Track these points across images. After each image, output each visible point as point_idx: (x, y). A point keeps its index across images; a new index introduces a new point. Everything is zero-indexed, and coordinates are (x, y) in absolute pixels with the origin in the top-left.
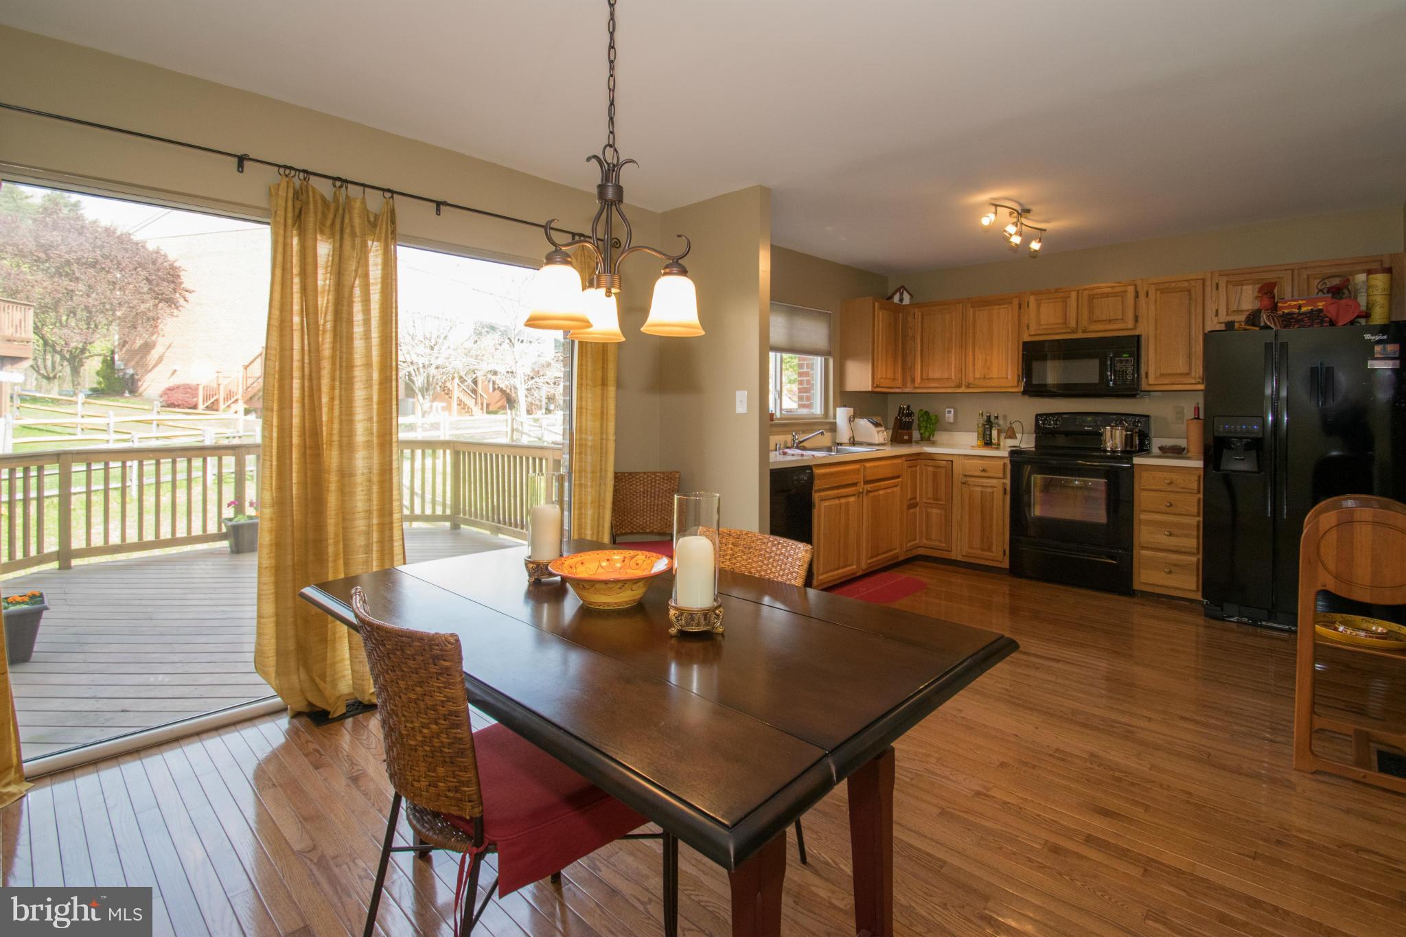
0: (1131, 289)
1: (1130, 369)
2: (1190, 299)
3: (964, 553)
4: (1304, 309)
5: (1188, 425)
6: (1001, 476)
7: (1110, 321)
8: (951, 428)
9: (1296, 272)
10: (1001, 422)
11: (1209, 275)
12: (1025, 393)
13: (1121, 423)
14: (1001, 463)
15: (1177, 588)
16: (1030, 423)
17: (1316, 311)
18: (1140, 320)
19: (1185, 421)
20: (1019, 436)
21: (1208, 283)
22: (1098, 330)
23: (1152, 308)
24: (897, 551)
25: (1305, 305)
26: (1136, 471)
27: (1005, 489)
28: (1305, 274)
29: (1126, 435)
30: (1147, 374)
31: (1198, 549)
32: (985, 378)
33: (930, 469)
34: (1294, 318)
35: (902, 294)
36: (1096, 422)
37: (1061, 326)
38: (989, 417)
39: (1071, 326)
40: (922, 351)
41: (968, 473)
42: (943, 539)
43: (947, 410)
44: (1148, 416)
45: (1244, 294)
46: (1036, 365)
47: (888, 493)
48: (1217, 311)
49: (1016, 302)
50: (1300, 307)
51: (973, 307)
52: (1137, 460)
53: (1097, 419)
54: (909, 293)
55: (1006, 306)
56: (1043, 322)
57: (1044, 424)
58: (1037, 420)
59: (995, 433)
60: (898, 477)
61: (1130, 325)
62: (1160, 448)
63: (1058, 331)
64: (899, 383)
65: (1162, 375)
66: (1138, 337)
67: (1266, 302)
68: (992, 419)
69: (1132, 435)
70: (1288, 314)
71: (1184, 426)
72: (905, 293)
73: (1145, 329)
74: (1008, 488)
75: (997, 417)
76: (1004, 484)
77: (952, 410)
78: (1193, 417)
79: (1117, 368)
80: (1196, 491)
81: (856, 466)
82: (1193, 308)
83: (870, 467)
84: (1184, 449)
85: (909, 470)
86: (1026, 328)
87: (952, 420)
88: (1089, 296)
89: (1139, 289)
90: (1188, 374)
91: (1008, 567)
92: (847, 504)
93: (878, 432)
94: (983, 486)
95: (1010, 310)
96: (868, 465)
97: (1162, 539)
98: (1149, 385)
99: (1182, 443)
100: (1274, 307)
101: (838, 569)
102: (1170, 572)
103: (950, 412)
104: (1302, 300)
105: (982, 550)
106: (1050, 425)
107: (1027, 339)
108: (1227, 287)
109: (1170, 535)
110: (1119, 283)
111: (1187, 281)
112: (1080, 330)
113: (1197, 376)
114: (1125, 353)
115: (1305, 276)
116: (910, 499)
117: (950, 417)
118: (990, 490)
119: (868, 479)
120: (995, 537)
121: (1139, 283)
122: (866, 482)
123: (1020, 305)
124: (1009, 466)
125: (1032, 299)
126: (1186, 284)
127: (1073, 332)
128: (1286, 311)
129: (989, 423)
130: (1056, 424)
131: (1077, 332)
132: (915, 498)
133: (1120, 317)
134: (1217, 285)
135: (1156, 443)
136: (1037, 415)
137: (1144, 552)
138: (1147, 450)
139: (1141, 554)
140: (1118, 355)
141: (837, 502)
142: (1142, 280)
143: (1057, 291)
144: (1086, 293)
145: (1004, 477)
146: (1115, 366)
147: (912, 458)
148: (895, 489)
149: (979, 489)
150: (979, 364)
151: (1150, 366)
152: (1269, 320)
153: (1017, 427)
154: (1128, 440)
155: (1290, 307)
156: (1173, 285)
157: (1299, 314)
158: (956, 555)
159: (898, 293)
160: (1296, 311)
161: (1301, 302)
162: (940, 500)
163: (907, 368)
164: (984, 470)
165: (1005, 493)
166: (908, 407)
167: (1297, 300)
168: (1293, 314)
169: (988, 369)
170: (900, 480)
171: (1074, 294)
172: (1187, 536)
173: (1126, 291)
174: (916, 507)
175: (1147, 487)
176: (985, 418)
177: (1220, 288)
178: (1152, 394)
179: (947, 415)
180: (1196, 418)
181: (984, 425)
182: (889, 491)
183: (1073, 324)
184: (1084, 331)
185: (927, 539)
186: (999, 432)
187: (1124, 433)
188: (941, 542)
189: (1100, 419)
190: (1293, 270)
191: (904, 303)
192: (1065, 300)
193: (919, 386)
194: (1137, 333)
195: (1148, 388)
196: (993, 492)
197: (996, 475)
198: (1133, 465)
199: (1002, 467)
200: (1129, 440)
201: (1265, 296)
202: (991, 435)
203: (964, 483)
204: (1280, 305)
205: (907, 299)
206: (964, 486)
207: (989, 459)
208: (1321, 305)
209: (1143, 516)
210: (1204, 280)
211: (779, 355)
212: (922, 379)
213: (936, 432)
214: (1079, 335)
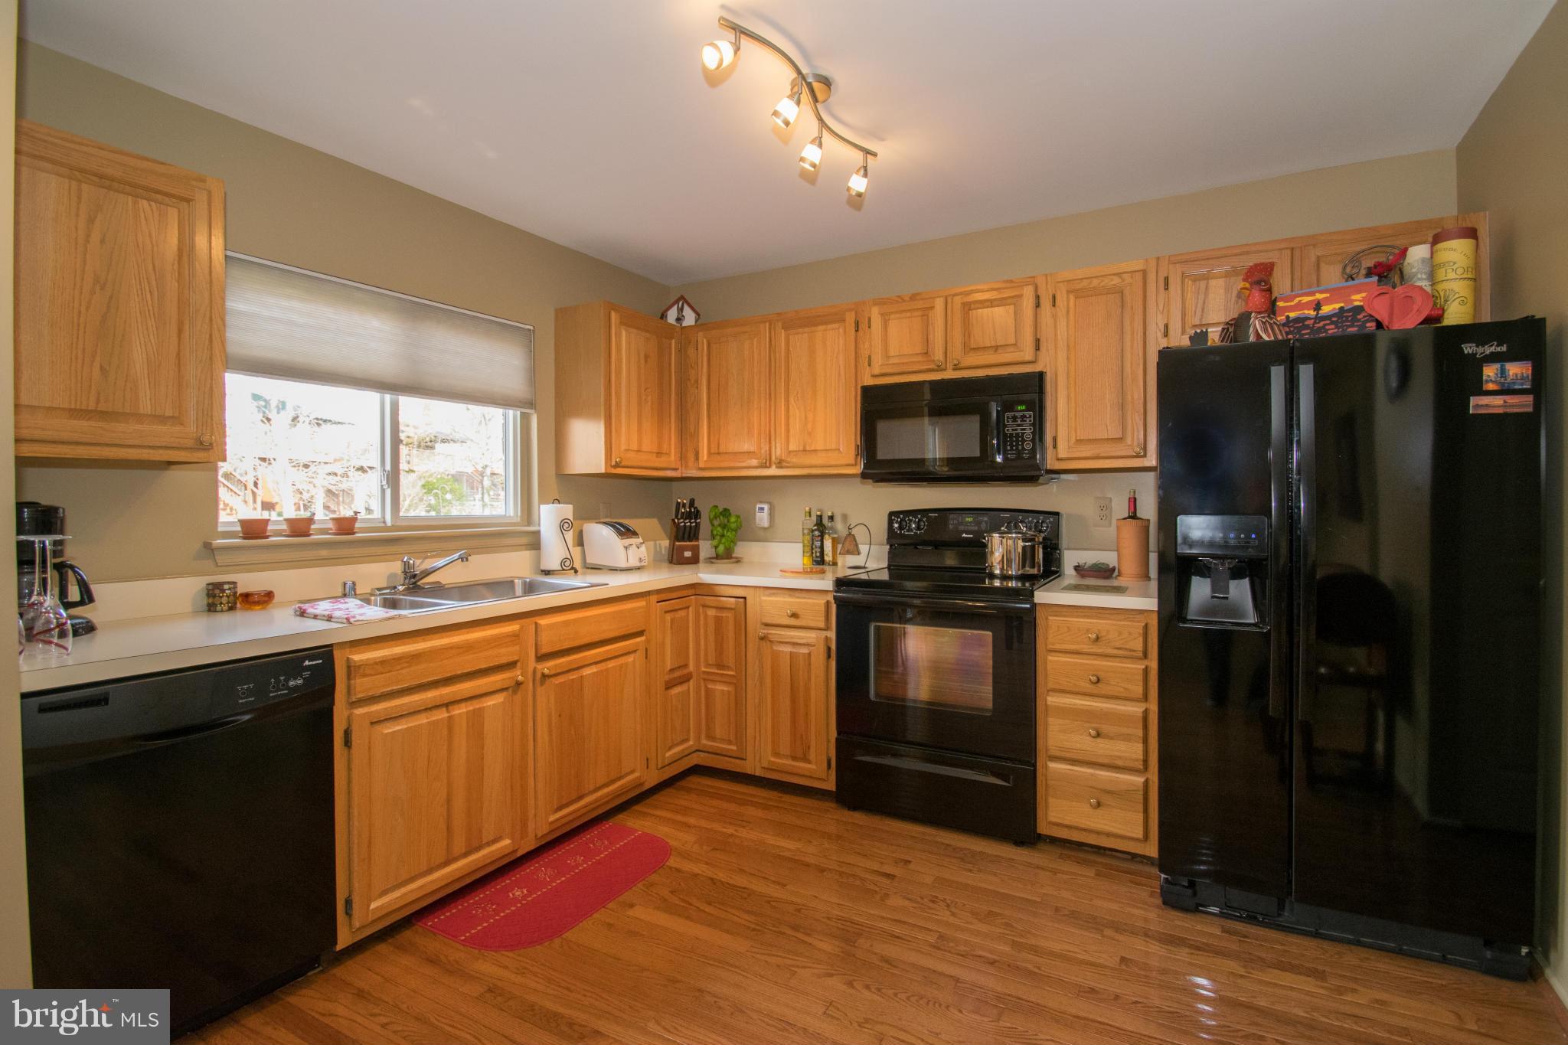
0: (1028, 292)
1: (1028, 431)
2: (1122, 307)
3: (765, 765)
4: (1326, 309)
5: (1118, 528)
6: (822, 625)
7: (996, 348)
8: (763, 536)
9: (1297, 253)
10: (839, 525)
11: (1153, 264)
12: (864, 476)
13: (1016, 527)
14: (821, 601)
15: (1108, 835)
16: (879, 526)
17: (1349, 311)
18: (1043, 348)
19: (1114, 522)
20: (864, 549)
21: (1151, 277)
22: (978, 366)
23: (1062, 324)
24: (636, 774)
25: (1328, 301)
26: (1040, 615)
27: (829, 649)
28: (1313, 254)
29: (1024, 548)
30: (1055, 439)
31: (1146, 762)
32: (805, 450)
33: (711, 612)
34: (1307, 328)
35: (681, 310)
36: (978, 523)
37: (920, 358)
38: (820, 517)
39: (936, 358)
40: (709, 405)
41: (769, 621)
42: (732, 738)
43: (758, 506)
44: (1057, 514)
45: (1211, 296)
46: (882, 427)
47: (607, 670)
48: (1166, 326)
49: (850, 318)
50: (1318, 306)
51: (785, 328)
52: (1042, 596)
53: (980, 518)
54: (692, 308)
55: (836, 326)
56: (891, 353)
57: (901, 528)
58: (890, 523)
59: (828, 544)
60: (640, 633)
61: (1028, 354)
62: (1077, 568)
63: (915, 368)
64: (672, 459)
65: (1079, 441)
66: (1041, 376)
67: (1257, 298)
68: (825, 521)
69: (1033, 547)
70: (1297, 320)
71: (1113, 529)
72: (686, 307)
73: (1053, 363)
74: (833, 647)
75: (831, 518)
76: (827, 638)
77: (766, 507)
78: (1127, 515)
79: (1009, 431)
80: (1141, 654)
81: (514, 627)
82: (1127, 323)
83: (551, 626)
84: (1113, 569)
85: (668, 617)
86: (866, 364)
87: (766, 524)
88: (964, 304)
89: (1042, 292)
90: (1120, 440)
91: (834, 789)
92: (478, 714)
93: (626, 548)
94: (794, 644)
95: (841, 330)
96: (544, 621)
97: (1081, 742)
98: (1058, 459)
99: (1109, 558)
100: (1271, 308)
101: (447, 863)
102: (1099, 804)
103: (762, 509)
104: (1321, 292)
105: (794, 758)
106: (910, 530)
107: (869, 382)
108: (1183, 282)
109: (1098, 735)
110: (1011, 281)
111: (1118, 274)
112: (950, 366)
113: (1135, 444)
114: (1021, 403)
115: (1313, 259)
116: (672, 670)
117: (762, 518)
118: (804, 650)
119: (545, 650)
120: (813, 738)
121: (1041, 282)
122: (541, 658)
123: (857, 324)
124: (834, 607)
125: (875, 312)
126: (1116, 280)
127: (939, 369)
128: (1292, 315)
129: (821, 527)
130: (918, 528)
131: (945, 370)
132: (686, 666)
133: (1013, 342)
134: (1167, 279)
135: (1070, 559)
136: (891, 514)
137: (1052, 765)
138: (1057, 572)
139: (1052, 770)
140: (1008, 407)
141: (442, 714)
142: (1046, 276)
143: (913, 297)
144: (958, 300)
145: (827, 629)
146: (1005, 426)
147: (674, 595)
148: (630, 658)
149: (788, 649)
150: (796, 425)
151: (1060, 428)
152: (1266, 331)
153: (860, 533)
154: (1028, 556)
155: (1300, 306)
156: (1095, 282)
157: (1318, 319)
158: (752, 766)
159: (675, 308)
160: (1312, 313)
161: (1319, 296)
162: (728, 668)
163: (686, 434)
164: (794, 615)
165: (829, 656)
166: (692, 502)
167: (1313, 294)
168: (1307, 318)
169: (810, 434)
170: (643, 638)
171: (939, 304)
172: (1127, 738)
173: (1020, 296)
174: (688, 680)
175: (1057, 647)
176: (814, 518)
177: (1172, 287)
178: (1064, 476)
179: (758, 515)
180: (1130, 517)
181: (813, 531)
182: (611, 664)
183: (939, 355)
184: (956, 368)
185: (711, 737)
186: (835, 541)
187: (1021, 543)
188: (730, 742)
189: (986, 519)
190: (1292, 249)
191: (685, 324)
192: (926, 311)
193: (703, 464)
194: (1037, 368)
195: (1058, 466)
196: (809, 654)
197: (812, 624)
198: (1034, 605)
199: (823, 609)
200: (1029, 554)
201: (1257, 287)
202: (822, 547)
203: (762, 639)
204: (1281, 304)
205: (690, 318)
206: (763, 643)
207: (804, 595)
208: (1357, 299)
209: (1053, 700)
210: (1144, 272)
211: (388, 397)
212: (710, 453)
213: (739, 543)
214: (950, 374)
